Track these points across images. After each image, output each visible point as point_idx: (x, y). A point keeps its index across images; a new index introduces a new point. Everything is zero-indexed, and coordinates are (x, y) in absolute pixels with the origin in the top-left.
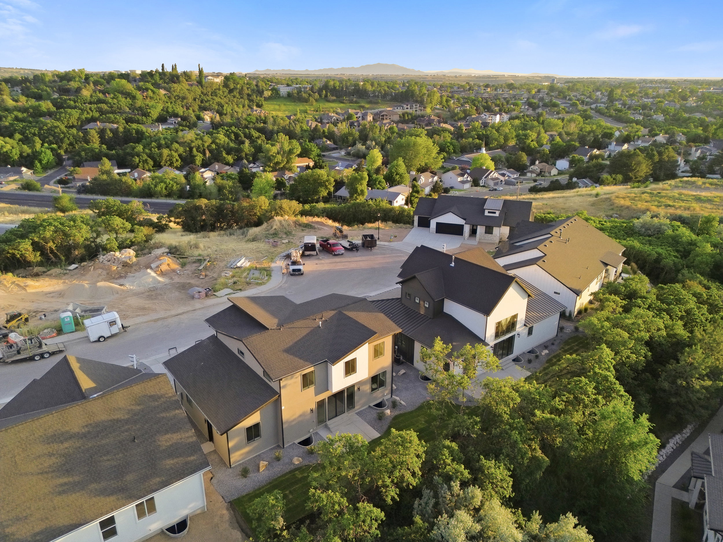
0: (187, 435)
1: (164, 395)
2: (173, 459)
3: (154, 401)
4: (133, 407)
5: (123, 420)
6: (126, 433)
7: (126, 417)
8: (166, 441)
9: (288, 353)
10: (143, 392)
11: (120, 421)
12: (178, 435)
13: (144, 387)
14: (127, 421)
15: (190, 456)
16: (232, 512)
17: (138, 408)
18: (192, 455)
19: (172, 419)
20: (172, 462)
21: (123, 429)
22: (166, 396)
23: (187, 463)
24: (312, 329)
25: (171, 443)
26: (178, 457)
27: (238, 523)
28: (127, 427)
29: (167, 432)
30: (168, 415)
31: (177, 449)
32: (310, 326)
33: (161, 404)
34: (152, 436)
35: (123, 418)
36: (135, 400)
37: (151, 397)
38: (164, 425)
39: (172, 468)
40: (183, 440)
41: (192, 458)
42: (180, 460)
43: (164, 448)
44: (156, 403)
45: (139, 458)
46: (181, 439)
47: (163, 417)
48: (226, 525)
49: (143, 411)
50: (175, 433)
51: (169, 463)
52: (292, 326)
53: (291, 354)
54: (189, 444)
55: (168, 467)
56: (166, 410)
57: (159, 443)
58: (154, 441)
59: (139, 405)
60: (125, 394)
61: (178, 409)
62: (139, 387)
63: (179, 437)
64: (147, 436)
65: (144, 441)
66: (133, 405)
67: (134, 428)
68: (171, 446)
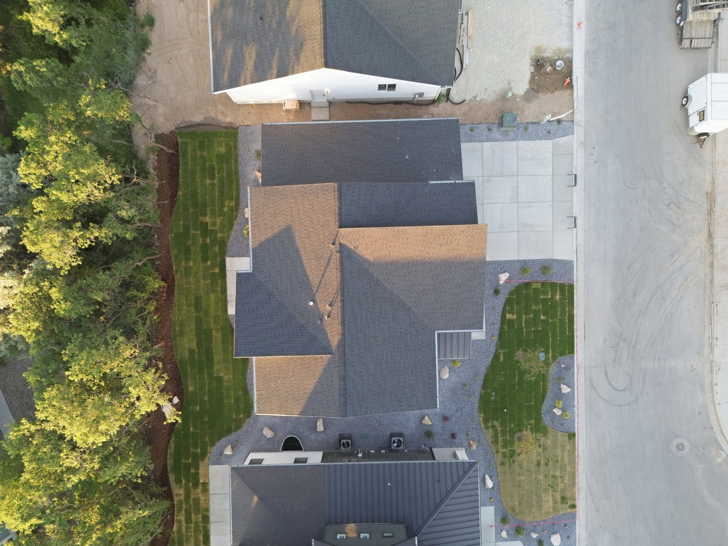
0: (248, 76)
1: (298, 61)
2: (232, 57)
3: (296, 47)
4: (296, 23)
5: (286, 10)
6: (271, 12)
7: (288, 14)
8: (250, 53)
9: (285, 230)
10: (310, 36)
11: (286, 7)
12: (251, 66)
13: (315, 38)
14: (283, 14)
15: (228, 75)
16: (224, 125)
17: (294, 28)
18: (229, 76)
19: (269, 63)
20: (230, 55)
21: (277, 9)
22: (297, 63)
23: (224, 69)
24: (315, 289)
25: (247, 57)
26: (232, 62)
27: (209, 125)
28: (277, 13)
29: (258, 55)
30: (275, 60)
31: (239, 62)
32: (321, 290)
33: (289, 56)
34: (260, 39)
35: (288, 10)
36: (303, 26)
37: (302, 45)
38: (266, 54)
39: (224, 54)
40: (245, 71)
41: (226, 76)
42: (228, 64)
43: (245, 50)
44: (292, 50)
45: (244, 23)
46: (247, 69)
47: (274, 54)
48: (212, 114)
49: (288, 32)
50: (255, 64)
51: (229, 53)
52: (332, 264)
53: (280, 232)
54: (239, 76)
55: (227, 50)
56: (281, 58)
57: (251, 46)
58: (254, 41)
59: (297, 30)
60: (315, 15)
61: (277, 73)
62: (318, 32)
63: (249, 68)
64: (262, 33)
65: (257, 30)
66: (299, 23)
67: (274, 21)
68: (244, 58)
